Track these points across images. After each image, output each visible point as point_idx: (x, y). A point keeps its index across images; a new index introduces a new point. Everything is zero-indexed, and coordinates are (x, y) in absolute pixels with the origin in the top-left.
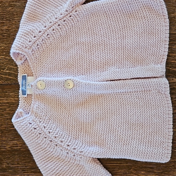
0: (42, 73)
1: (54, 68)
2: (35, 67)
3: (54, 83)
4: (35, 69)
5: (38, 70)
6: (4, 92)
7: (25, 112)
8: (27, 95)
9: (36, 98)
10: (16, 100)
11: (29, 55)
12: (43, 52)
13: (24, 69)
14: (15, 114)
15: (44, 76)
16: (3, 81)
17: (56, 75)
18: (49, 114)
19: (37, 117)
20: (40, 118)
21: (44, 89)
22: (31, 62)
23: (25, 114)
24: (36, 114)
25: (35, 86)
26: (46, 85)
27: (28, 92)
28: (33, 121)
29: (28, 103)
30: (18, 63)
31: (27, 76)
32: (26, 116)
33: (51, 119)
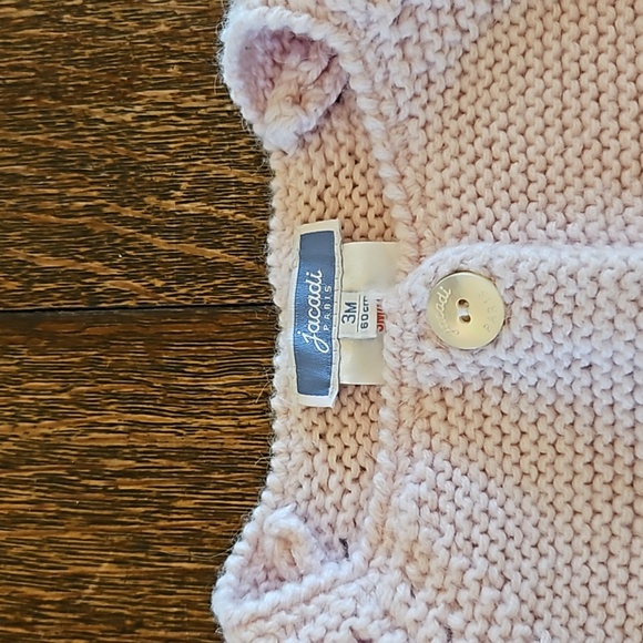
0: (471, 207)
1: (577, 165)
2: (415, 162)
3: (591, 289)
4: (408, 172)
5: (437, 179)
6: (162, 368)
7: (318, 530)
8: (334, 390)
9: (408, 419)
10: (248, 436)
11: (370, 57)
12: (484, 27)
13: (320, 185)
14: (238, 546)
15: (488, 235)
16: (159, 283)
17: (591, 228)
18: (526, 565)
19: (422, 585)
20: (449, 596)
21: (495, 342)
22: (381, 116)
23: (320, 554)
24: (410, 558)
25: (410, 317)
26: (516, 308)
27: (345, 370)
28: (386, 623)
29: (339, 458)
30: (276, 129)
31: (338, 239)
32: (329, 571)
33: (547, 615)
